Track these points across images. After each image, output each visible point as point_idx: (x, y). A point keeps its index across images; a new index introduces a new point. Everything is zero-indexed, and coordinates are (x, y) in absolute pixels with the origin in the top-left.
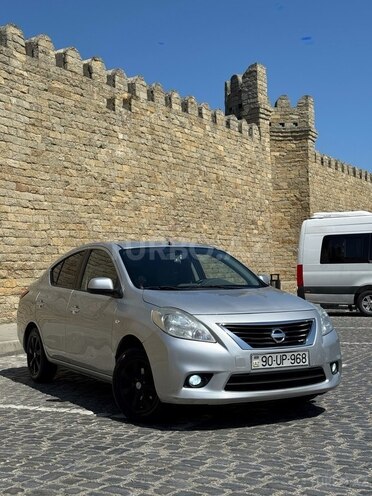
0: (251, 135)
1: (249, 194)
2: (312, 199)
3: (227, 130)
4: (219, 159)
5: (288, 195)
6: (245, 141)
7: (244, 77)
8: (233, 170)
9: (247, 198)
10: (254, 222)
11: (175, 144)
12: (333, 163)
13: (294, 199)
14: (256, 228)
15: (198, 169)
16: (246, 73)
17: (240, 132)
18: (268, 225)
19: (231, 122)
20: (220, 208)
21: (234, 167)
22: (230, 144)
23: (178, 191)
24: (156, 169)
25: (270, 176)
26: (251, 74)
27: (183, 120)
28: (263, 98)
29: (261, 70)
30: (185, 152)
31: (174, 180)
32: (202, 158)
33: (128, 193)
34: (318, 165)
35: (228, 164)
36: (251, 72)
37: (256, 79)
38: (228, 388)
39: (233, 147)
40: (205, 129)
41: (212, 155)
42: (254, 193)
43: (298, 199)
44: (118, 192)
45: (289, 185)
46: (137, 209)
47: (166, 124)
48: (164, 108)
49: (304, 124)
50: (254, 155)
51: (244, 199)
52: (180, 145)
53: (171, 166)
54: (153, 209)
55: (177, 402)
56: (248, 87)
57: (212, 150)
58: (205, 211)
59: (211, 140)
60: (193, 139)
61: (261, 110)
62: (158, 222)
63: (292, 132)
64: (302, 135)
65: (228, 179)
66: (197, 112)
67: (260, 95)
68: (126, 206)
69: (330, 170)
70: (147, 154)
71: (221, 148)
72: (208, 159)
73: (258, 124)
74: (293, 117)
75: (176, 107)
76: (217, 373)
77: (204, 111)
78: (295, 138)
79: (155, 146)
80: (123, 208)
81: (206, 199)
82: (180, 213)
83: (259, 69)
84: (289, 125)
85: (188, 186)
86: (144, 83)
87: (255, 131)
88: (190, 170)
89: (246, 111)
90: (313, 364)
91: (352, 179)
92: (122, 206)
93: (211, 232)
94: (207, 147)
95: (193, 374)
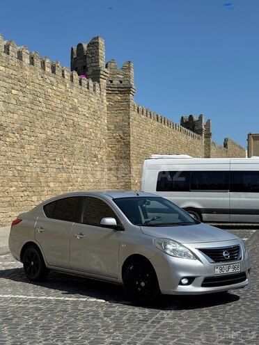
0: (94, 90)
1: (93, 134)
2: (132, 138)
3: (80, 87)
4: (75, 109)
5: (114, 135)
6: (91, 95)
7: (88, 46)
8: (83, 117)
9: (92, 138)
10: (96, 156)
11: (47, 98)
12: (145, 111)
13: (119, 137)
14: (97, 161)
15: (62, 116)
16: (90, 43)
17: (88, 88)
18: (104, 158)
19: (83, 81)
20: (75, 145)
21: (84, 115)
22: (82, 97)
23: (49, 133)
24: (35, 117)
25: (106, 121)
26: (94, 44)
27: (52, 79)
28: (102, 63)
29: (101, 42)
30: (53, 104)
31: (47, 125)
32: (64, 109)
33: (17, 135)
34: (135, 113)
35: (80, 113)
36: (94, 43)
37: (98, 49)
38: (203, 285)
39: (84, 100)
40: (66, 86)
41: (70, 106)
42: (96, 135)
43: (121, 138)
44: (11, 135)
45: (115, 127)
46: (22, 147)
47: (41, 83)
48: (40, 70)
49: (127, 82)
50: (96, 106)
51: (90, 139)
52: (50, 98)
53: (44, 114)
54: (33, 147)
55: (174, 294)
56: (91, 54)
57: (70, 102)
58: (66, 148)
59: (70, 94)
60: (58, 94)
61: (101, 72)
62: (36, 157)
63: (118, 88)
64: (125, 90)
65: (80, 123)
66: (61, 73)
67: (100, 61)
68: (16, 145)
69: (143, 117)
70: (29, 105)
71: (76, 100)
72: (68, 109)
73: (99, 82)
74: (120, 76)
75: (48, 70)
76: (198, 277)
77: (65, 73)
78: (121, 92)
79: (35, 99)
80: (13, 146)
81: (66, 139)
82: (50, 150)
83: (100, 41)
84: (116, 82)
85: (55, 129)
86: (27, 51)
87: (97, 88)
88: (56, 117)
89: (90, 71)
90: (242, 271)
91: (156, 123)
92: (12, 145)
93: (69, 163)
94: (67, 100)
95: (184, 278)
